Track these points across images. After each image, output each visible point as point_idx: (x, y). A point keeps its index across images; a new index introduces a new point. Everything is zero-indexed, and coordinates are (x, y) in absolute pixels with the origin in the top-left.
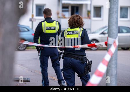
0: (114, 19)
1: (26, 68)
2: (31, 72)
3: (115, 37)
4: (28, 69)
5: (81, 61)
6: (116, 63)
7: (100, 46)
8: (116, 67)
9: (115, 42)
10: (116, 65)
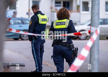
0: (96, 11)
1: (23, 56)
2: (28, 58)
3: (97, 26)
4: (25, 56)
5: (69, 48)
6: (98, 49)
7: (84, 34)
8: (98, 52)
9: (96, 31)
10: (98, 51)
